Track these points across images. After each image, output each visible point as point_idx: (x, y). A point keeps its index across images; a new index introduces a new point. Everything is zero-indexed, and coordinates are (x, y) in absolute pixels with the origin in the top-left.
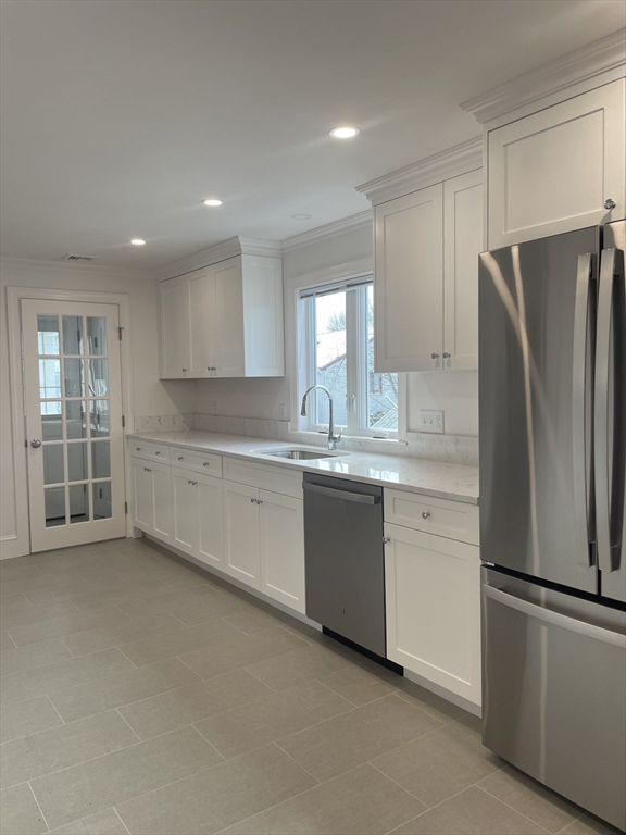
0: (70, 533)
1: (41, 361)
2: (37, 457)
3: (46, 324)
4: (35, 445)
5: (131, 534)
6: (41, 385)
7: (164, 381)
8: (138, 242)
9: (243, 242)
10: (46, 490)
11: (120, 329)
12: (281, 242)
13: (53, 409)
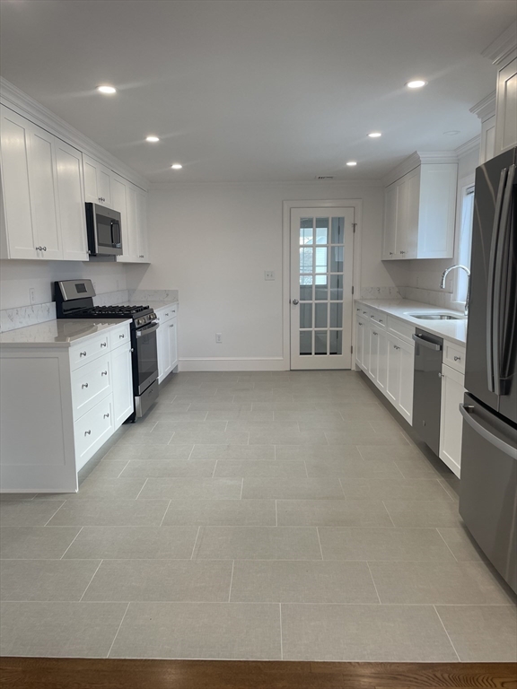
0: (313, 361)
1: (301, 249)
2: (296, 310)
3: (306, 223)
4: (295, 303)
5: (354, 368)
6: (301, 265)
7: (383, 261)
8: (352, 164)
9: (421, 155)
10: (301, 332)
11: (354, 225)
12: (455, 150)
13: (321, 280)
